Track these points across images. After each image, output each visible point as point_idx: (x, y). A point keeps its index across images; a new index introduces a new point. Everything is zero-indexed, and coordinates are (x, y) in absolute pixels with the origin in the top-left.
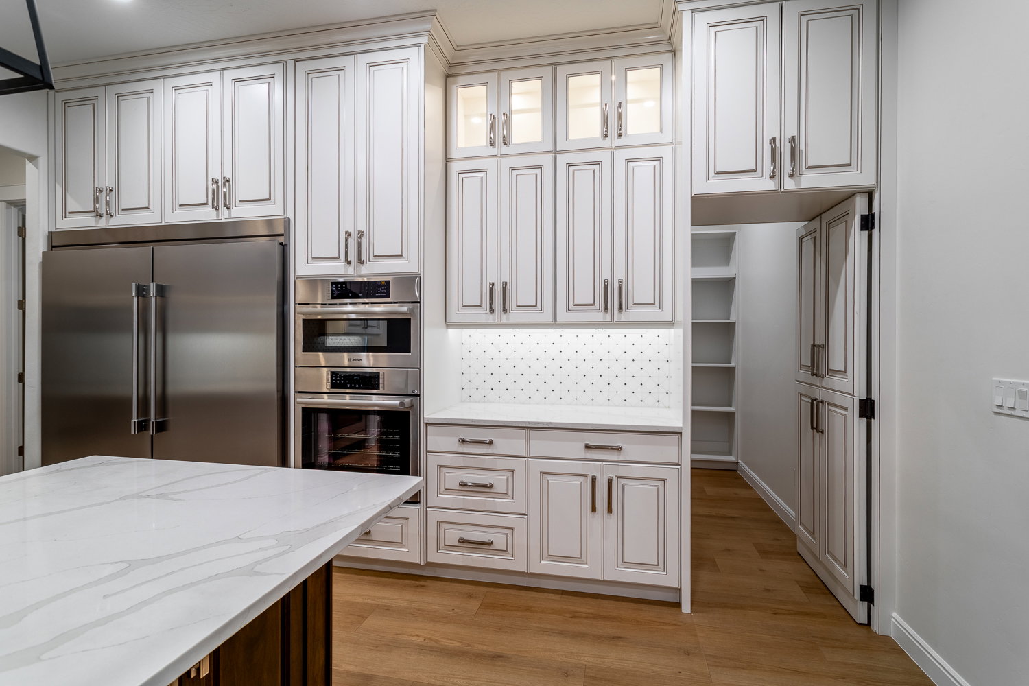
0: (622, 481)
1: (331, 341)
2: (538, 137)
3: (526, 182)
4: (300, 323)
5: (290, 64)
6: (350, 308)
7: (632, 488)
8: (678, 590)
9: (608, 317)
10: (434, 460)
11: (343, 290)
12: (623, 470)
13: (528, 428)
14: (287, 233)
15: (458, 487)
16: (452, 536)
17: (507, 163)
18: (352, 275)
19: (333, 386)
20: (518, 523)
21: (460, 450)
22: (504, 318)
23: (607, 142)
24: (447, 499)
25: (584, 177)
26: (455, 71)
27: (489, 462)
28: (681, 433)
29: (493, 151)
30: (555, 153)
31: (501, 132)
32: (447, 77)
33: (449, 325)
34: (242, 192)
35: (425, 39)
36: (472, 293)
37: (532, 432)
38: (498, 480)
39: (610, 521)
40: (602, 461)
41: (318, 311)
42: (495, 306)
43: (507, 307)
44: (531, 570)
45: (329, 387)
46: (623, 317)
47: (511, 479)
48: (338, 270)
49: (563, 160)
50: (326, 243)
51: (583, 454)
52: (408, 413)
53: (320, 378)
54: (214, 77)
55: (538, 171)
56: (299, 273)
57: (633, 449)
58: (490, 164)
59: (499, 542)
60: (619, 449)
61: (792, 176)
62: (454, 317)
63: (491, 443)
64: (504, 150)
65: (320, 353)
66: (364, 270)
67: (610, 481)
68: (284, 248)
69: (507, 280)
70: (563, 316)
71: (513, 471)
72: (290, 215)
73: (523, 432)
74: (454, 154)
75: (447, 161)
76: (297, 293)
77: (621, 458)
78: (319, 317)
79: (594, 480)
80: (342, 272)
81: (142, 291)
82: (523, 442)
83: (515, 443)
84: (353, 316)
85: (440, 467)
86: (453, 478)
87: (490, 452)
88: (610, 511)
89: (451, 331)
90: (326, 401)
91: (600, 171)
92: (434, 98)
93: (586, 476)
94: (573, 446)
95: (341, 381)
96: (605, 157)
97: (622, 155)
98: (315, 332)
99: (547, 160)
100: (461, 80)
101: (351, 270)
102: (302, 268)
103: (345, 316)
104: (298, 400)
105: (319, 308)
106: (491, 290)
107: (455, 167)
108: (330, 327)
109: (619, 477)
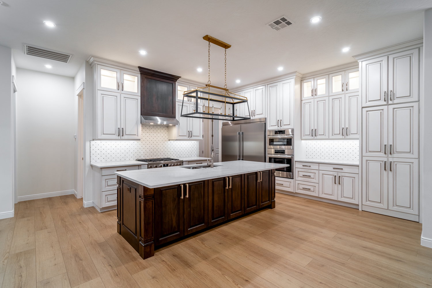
0: (343, 177)
1: (275, 143)
2: (324, 93)
3: (321, 104)
4: (269, 139)
5: (266, 85)
6: (279, 136)
7: (345, 179)
8: (358, 205)
9: (344, 137)
10: (297, 170)
11: (277, 132)
12: (343, 174)
13: (319, 163)
14: (266, 121)
15: (302, 176)
16: (301, 187)
17: (316, 100)
18: (279, 129)
19: (275, 153)
20: (317, 185)
21: (303, 168)
22: (315, 138)
23: (343, 92)
24: (300, 178)
25: (337, 102)
26: (303, 79)
27: (310, 171)
28: (359, 166)
29: (313, 97)
30: (329, 96)
31: (314, 93)
32: (301, 81)
33: (302, 140)
34: (257, 113)
35: (295, 77)
36: (307, 132)
37: (320, 164)
38: (312, 175)
39: (340, 186)
40: (338, 172)
41: (272, 137)
42: (313, 135)
43: (316, 135)
44: (320, 196)
45: (274, 153)
46: (348, 137)
47: (315, 175)
48: (276, 128)
49: (331, 98)
50: (274, 123)
51: (333, 170)
52: (291, 159)
53: (271, 151)
54: (252, 90)
55: (324, 101)
56: (268, 129)
57: (346, 169)
58: (312, 101)
59: (312, 189)
60: (342, 169)
61: (391, 100)
62: (303, 138)
63: (310, 166)
64: (315, 97)
65: (272, 146)
66: (282, 128)
67: (339, 177)
68: (265, 124)
69: (316, 128)
70: (331, 137)
71: (315, 173)
72: (266, 117)
73: (318, 164)
74: (303, 99)
75: (301, 100)
76: (267, 133)
77: (343, 171)
78: (272, 138)
79: (335, 176)
80: (277, 129)
81: (239, 133)
82: (318, 166)
83: (316, 167)
84: (280, 138)
85: (298, 171)
86: (301, 174)
87: (310, 168)
88: (339, 184)
89: (303, 141)
90: (273, 156)
91: (341, 100)
92: (298, 86)
93: (334, 175)
94: (331, 168)
95: (277, 152)
96: (343, 96)
97: (347, 96)
98: (272, 141)
99: (327, 99)
100: (305, 81)
101: (279, 128)
102: (269, 128)
103: (278, 138)
104: (268, 155)
105: (271, 136)
106: (312, 131)
107: (303, 102)
108: (274, 140)
109: (342, 176)
